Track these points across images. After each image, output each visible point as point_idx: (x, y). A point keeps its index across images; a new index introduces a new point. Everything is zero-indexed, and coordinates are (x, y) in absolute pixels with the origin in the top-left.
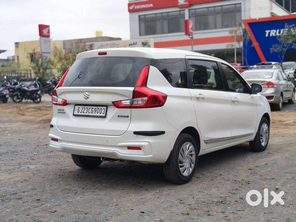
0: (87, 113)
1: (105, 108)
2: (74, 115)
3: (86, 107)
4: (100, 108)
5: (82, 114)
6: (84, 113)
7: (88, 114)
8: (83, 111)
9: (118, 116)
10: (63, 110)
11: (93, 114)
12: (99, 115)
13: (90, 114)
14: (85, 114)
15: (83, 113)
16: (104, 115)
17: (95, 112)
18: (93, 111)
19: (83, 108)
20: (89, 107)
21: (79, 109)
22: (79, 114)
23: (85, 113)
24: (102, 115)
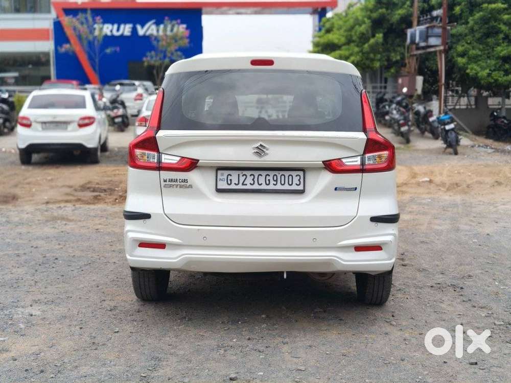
0: (254, 185)
1: (301, 173)
2: (220, 191)
3: (248, 173)
4: (287, 173)
5: (240, 187)
6: (246, 185)
7: (256, 187)
8: (241, 182)
9: (336, 189)
10: (185, 181)
11: (271, 187)
12: (287, 187)
13: (264, 187)
14: (249, 187)
15: (243, 184)
16: (301, 188)
17: (275, 183)
18: (269, 180)
19: (241, 176)
20: (256, 173)
21: (229, 179)
22: (233, 187)
23: (249, 185)
24: (294, 187)
